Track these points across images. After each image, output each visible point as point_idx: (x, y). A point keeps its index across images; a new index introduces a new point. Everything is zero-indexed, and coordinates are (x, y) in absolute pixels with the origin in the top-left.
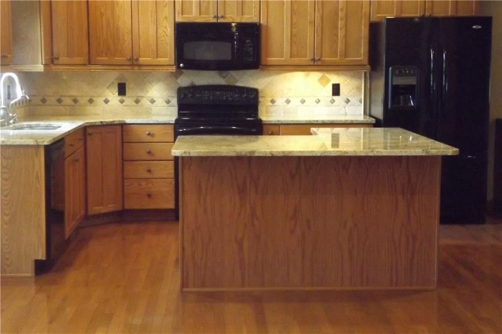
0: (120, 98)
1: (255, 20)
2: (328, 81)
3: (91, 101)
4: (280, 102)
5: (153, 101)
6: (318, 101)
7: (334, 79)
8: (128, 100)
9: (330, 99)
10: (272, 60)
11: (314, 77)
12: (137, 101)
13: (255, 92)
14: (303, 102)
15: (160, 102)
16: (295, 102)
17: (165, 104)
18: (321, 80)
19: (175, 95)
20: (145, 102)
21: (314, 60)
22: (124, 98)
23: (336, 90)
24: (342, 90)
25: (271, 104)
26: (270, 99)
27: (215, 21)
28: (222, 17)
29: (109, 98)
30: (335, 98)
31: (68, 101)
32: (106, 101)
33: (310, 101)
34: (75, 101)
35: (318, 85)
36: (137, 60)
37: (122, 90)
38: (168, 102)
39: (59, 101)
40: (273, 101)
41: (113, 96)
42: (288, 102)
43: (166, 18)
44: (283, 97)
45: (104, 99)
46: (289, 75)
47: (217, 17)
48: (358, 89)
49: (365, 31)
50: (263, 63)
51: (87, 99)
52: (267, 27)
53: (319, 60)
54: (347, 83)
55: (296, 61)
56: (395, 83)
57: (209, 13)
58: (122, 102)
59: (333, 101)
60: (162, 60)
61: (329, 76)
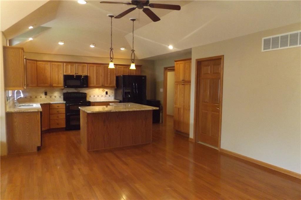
0: (45, 96)
1: (87, 75)
2: (105, 91)
3: (36, 97)
4: (92, 96)
5: (55, 97)
6: (102, 96)
7: (106, 90)
8: (48, 97)
10: (92, 85)
11: (101, 90)
12: (51, 97)
13: (86, 93)
14: (98, 96)
15: (58, 97)
16: (96, 96)
18: (103, 91)
19: (62, 95)
20: (53, 97)
21: (102, 85)
22: (46, 96)
23: (107, 93)
24: (108, 93)
25: (89, 97)
26: (89, 96)
28: (77, 74)
30: (106, 95)
31: (29, 97)
32: (41, 97)
33: (100, 96)
34: (31, 97)
36: (52, 85)
37: (46, 94)
38: (60, 97)
40: (90, 96)
41: (43, 96)
42: (94, 96)
43: (61, 73)
44: (93, 95)
45: (40, 96)
46: (94, 89)
47: (76, 74)
48: (112, 93)
49: (115, 78)
50: (89, 86)
51: (35, 96)
52: (90, 77)
53: (104, 85)
54: (109, 92)
55: (97, 85)
56: (125, 91)
57: (73, 72)
58: (46, 97)
59: (106, 96)
60: (60, 85)
61: (105, 89)
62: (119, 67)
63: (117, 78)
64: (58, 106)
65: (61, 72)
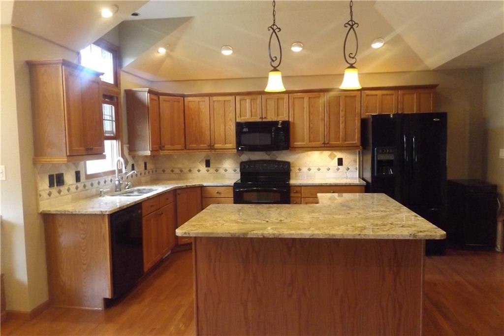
0: (207, 168)
1: (287, 119)
2: (335, 156)
3: (190, 171)
4: (304, 170)
5: (226, 170)
6: (329, 169)
7: (339, 155)
8: (211, 170)
9: (337, 168)
10: (298, 144)
11: (326, 154)
12: (217, 171)
13: (288, 164)
14: (319, 169)
15: (230, 171)
16: (314, 170)
17: (233, 172)
18: (330, 156)
19: (239, 166)
20: (222, 171)
21: (324, 143)
22: (209, 168)
23: (340, 162)
24: (344, 162)
25: (298, 171)
26: (298, 168)
27: (260, 120)
28: (265, 118)
29: (200, 169)
30: (340, 167)
31: (177, 171)
32: (199, 171)
33: (323, 169)
34: (181, 171)
35: (328, 159)
36: (213, 146)
37: (208, 164)
38: (235, 171)
39: (172, 171)
40: (300, 170)
41: (203, 168)
42: (309, 170)
43: (231, 120)
44: (305, 167)
45: (197, 169)
46: (309, 153)
47: (262, 118)
48: (355, 161)
49: (358, 124)
50: (291, 146)
51: (188, 169)
52: (294, 123)
53: (328, 143)
54: (347, 158)
55: (313, 144)
56: (379, 159)
57: (256, 116)
58: (208, 171)
59: (338, 169)
60: (228, 146)
61: (335, 153)
62: (367, 95)
63: (364, 122)
64: (218, 193)
65: (231, 116)
